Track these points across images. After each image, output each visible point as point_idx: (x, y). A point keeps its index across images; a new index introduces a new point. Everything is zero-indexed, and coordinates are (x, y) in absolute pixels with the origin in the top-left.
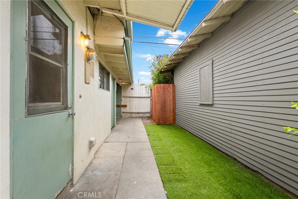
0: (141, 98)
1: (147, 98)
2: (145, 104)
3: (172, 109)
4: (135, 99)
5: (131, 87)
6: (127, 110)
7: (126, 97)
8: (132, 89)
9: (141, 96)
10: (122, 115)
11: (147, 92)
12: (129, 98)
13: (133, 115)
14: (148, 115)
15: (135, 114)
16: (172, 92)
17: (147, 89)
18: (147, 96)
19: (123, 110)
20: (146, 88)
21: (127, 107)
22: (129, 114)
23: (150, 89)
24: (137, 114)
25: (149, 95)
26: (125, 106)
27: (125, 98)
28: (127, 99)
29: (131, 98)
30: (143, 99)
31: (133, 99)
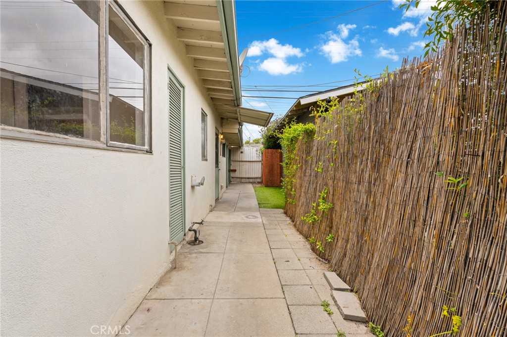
0: (252, 163)
1: (258, 163)
2: (256, 168)
3: (279, 172)
4: (245, 163)
5: (241, 151)
6: (237, 174)
7: (236, 161)
8: (242, 152)
9: (252, 160)
10: (232, 180)
11: (258, 156)
12: (239, 162)
13: (243, 180)
14: (259, 180)
15: (245, 179)
16: (279, 157)
17: (258, 153)
18: (258, 160)
19: (232, 175)
20: (257, 151)
21: (236, 172)
22: (239, 179)
23: (261, 152)
24: (247, 179)
25: (260, 159)
26: (235, 171)
27: (235, 163)
28: (236, 163)
29: (241, 163)
30: (254, 163)
31: (243, 163)
